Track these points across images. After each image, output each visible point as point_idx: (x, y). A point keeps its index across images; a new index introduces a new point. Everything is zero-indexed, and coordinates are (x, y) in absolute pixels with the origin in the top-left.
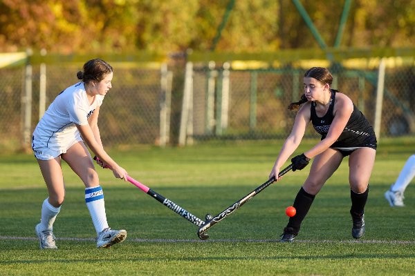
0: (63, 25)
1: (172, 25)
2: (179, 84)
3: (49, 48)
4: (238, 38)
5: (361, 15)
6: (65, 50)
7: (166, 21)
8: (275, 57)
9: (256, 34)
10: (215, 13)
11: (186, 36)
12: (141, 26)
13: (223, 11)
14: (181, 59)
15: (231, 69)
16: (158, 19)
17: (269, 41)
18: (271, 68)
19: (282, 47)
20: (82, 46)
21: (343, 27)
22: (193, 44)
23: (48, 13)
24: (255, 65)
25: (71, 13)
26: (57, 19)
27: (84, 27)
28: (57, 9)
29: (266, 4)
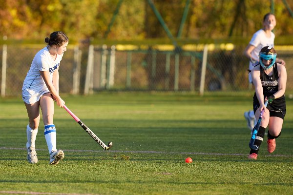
0: (17, 22)
1: (82, 23)
2: (85, 57)
3: (8, 35)
4: (120, 31)
5: (194, 19)
6: (18, 37)
7: (78, 21)
8: (142, 43)
9: (131, 29)
10: (107, 17)
11: (89, 30)
12: (63, 24)
13: (112, 15)
14: (86, 43)
15: (116, 50)
16: (73, 19)
17: (139, 33)
18: (139, 50)
19: (147, 37)
20: (28, 34)
21: (183, 25)
22: (94, 35)
23: (8, 14)
24: (130, 47)
25: (22, 15)
26: (13, 18)
27: (29, 24)
28: (14, 13)
29: (137, 12)
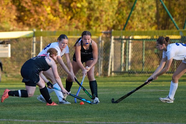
0: (51, 17)
7: (101, 16)
11: (111, 23)
12: (89, 17)
14: (109, 34)
15: (133, 39)
18: (152, 39)
19: (158, 29)
20: (60, 27)
22: (114, 27)
23: (44, 11)
24: (144, 37)
25: (55, 11)
27: (61, 18)
28: (48, 9)
29: (150, 7)
